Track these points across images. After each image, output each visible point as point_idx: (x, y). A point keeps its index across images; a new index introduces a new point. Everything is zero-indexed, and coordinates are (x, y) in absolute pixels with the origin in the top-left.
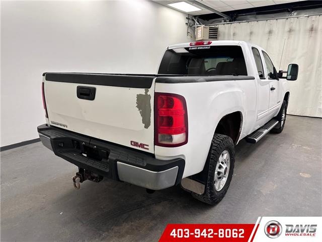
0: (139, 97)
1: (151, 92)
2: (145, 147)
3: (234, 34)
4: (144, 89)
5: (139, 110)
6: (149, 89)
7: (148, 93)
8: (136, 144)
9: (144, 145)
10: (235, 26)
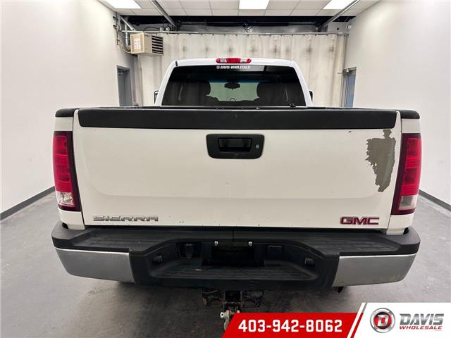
0: (372, 143)
1: (396, 133)
2: (371, 221)
3: (184, 49)
4: (382, 130)
5: (373, 163)
6: (391, 130)
7: (391, 136)
8: (354, 220)
9: (370, 219)
10: (184, 37)
